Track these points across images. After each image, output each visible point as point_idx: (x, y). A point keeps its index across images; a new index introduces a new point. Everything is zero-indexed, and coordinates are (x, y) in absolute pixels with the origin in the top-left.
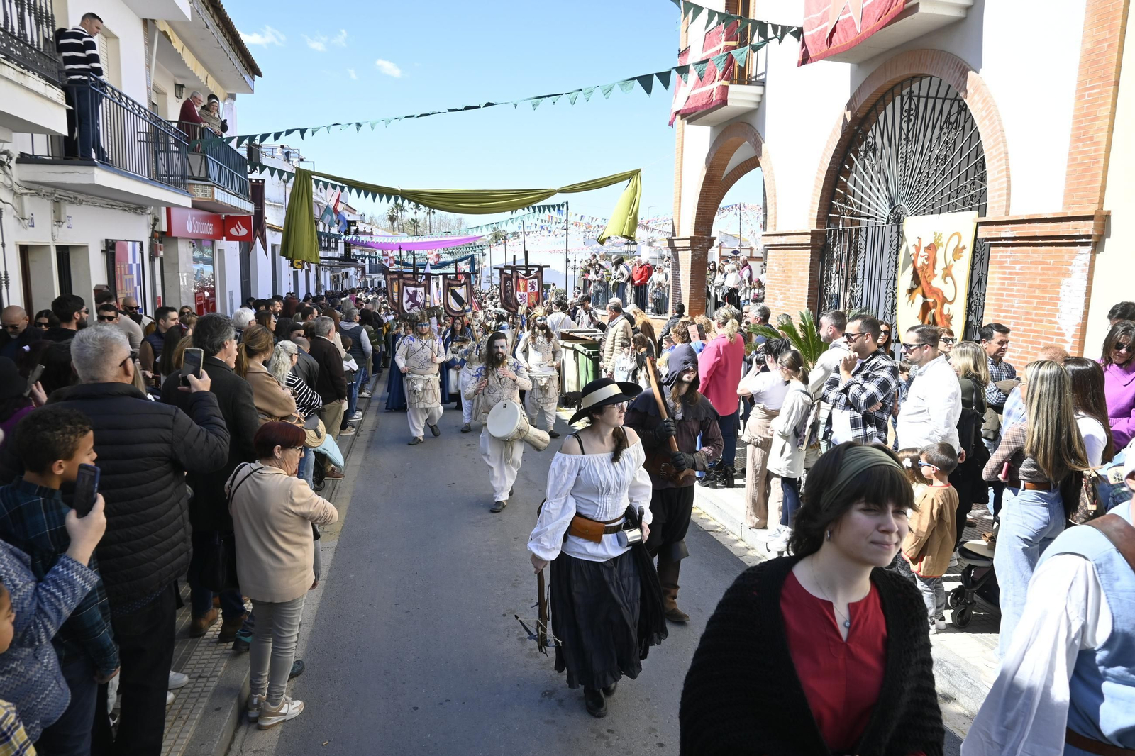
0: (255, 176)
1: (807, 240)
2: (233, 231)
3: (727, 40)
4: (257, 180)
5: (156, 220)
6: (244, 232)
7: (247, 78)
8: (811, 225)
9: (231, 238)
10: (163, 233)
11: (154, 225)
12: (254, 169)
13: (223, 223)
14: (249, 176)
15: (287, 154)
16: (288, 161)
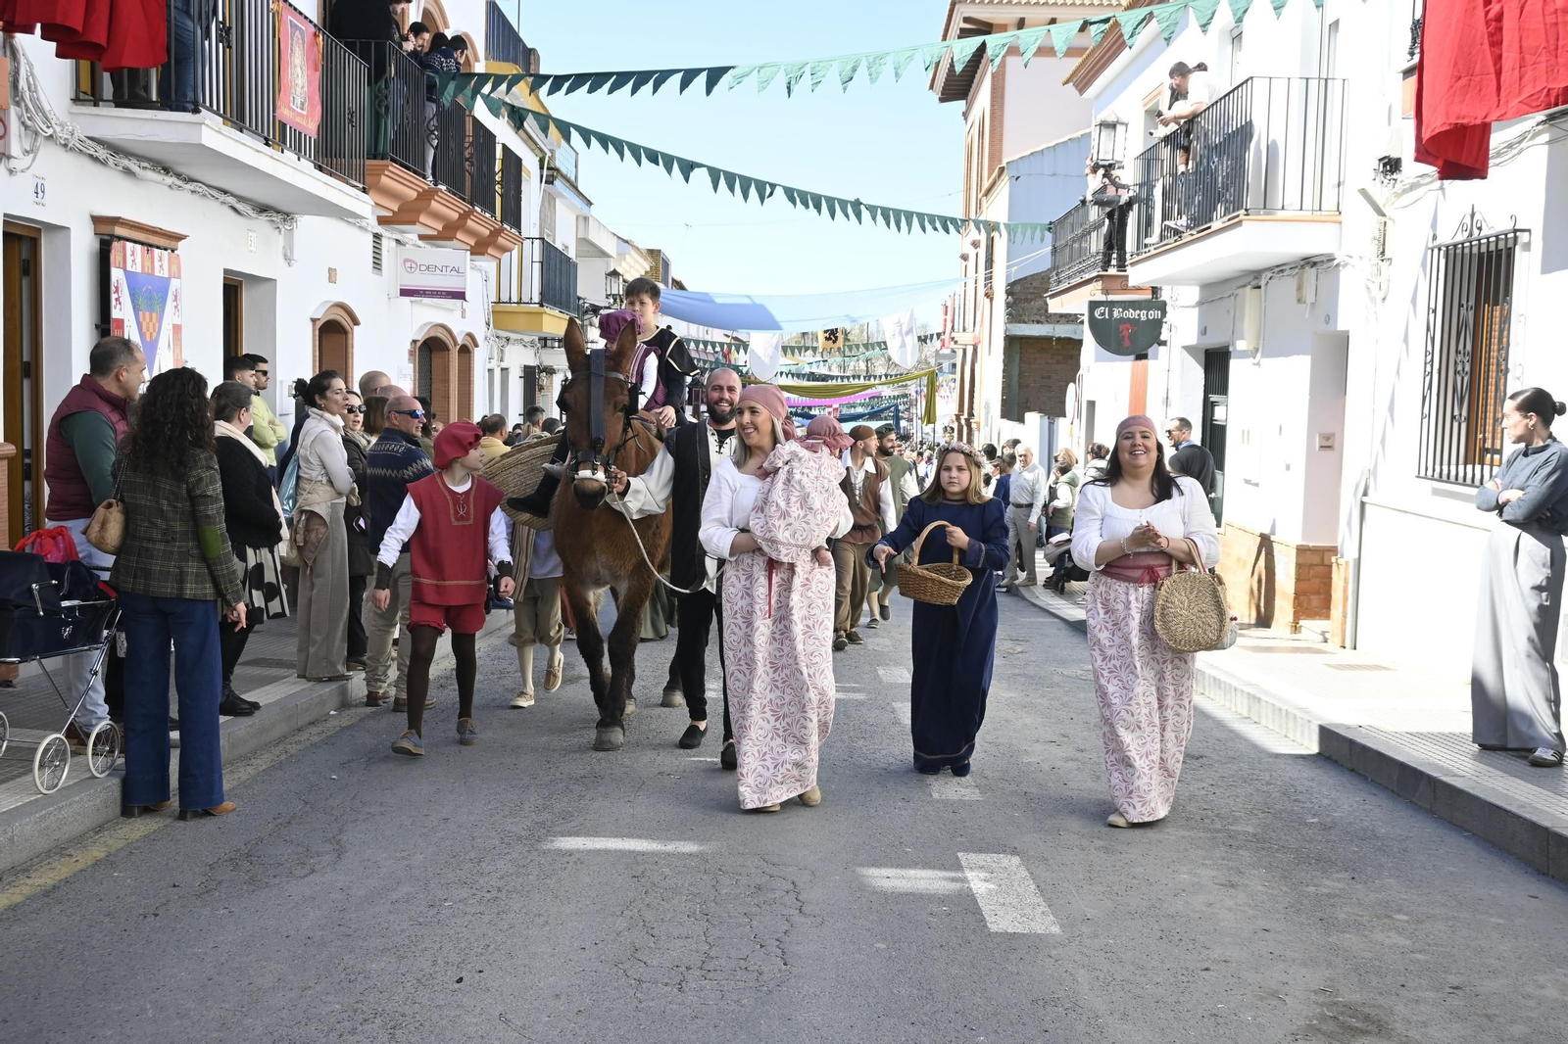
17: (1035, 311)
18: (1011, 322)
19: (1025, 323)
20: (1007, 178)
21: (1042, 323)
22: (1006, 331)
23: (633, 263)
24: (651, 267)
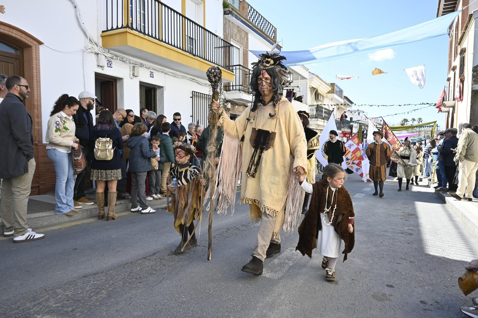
0: (352, 124)
2: (346, 136)
6: (348, 136)
7: (351, 104)
9: (346, 137)
13: (344, 134)
14: (350, 124)
15: (359, 113)
16: (359, 115)
18: (476, 84)
20: (474, 19)
22: (472, 88)
23: (320, 84)
24: (332, 89)
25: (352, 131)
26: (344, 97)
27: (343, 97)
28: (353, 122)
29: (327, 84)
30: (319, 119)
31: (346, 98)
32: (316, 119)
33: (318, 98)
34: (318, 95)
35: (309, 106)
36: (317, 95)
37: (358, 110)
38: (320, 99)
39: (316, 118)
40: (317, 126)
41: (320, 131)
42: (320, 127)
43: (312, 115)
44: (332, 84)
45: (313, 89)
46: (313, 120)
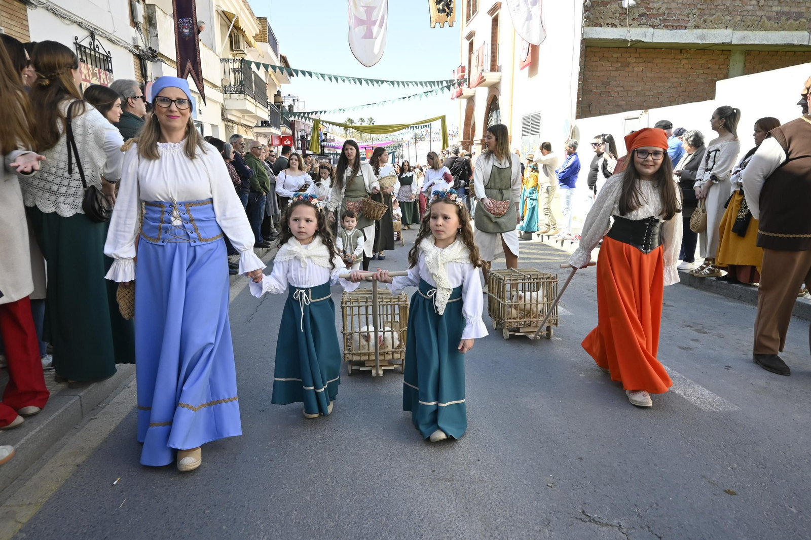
0: (292, 118)
1: (479, 142)
2: (285, 142)
3: (462, 72)
4: (292, 121)
5: (269, 140)
6: (289, 143)
7: (289, 77)
8: (481, 138)
10: (270, 144)
11: (269, 142)
12: (291, 117)
13: (281, 140)
14: (290, 119)
17: (611, 14)
19: (601, 26)
21: (616, 26)
22: (583, 35)
23: (238, 9)
24: (260, 31)
25: (294, 134)
26: (281, 56)
27: (279, 56)
28: (295, 114)
29: (252, 14)
30: (248, 97)
31: (284, 59)
32: (242, 96)
33: (238, 46)
34: (237, 38)
35: (223, 60)
36: (235, 36)
37: (289, 95)
38: (242, 48)
39: (241, 92)
40: (240, 115)
41: (244, 128)
42: (246, 118)
43: (230, 85)
44: (260, 19)
45: (226, 17)
46: (233, 100)
